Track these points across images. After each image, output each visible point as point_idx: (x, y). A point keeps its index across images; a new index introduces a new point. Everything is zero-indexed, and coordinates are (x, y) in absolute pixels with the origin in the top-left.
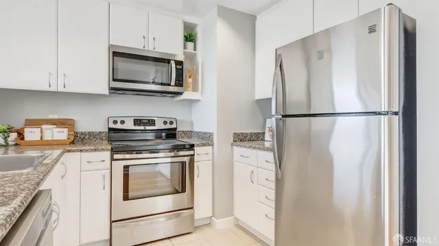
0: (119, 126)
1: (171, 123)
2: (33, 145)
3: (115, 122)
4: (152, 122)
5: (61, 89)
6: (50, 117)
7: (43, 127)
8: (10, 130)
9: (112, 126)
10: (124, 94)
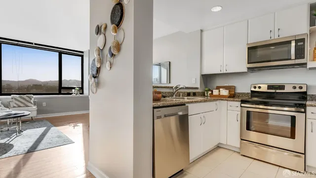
0: (257, 90)
1: (301, 88)
2: (216, 96)
3: (255, 87)
4: (282, 87)
5: (225, 72)
6: (225, 85)
7: (221, 89)
8: (209, 90)
9: (253, 89)
10: (260, 70)
